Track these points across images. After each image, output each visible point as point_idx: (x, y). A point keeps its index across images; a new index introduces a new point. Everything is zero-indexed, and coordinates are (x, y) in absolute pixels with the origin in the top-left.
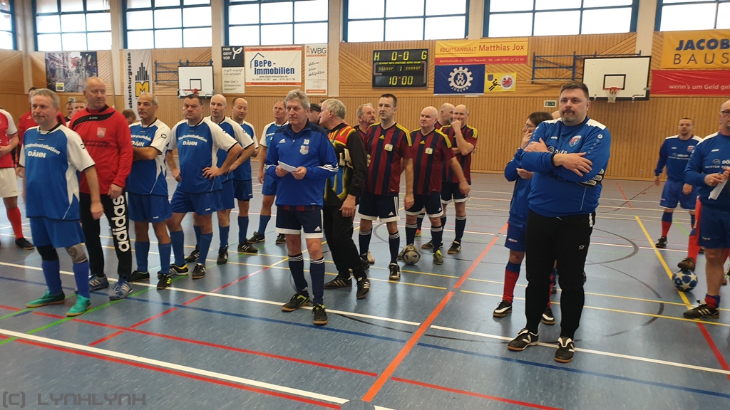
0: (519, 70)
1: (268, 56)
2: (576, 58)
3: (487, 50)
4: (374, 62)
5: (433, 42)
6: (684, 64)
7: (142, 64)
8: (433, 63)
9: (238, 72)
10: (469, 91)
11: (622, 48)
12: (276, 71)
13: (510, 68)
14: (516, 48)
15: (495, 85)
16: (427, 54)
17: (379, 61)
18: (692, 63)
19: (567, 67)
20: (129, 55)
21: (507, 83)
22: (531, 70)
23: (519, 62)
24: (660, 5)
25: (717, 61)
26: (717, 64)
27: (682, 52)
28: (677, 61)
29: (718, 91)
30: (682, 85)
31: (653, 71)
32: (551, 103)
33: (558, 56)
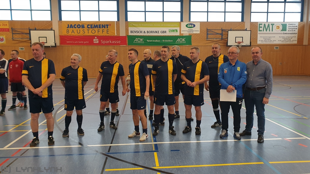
6: (70, 34)
14: (3, 25)
18: (73, 33)
19: (26, 34)
21: (2, 40)
22: (12, 34)
24: (60, 11)
25: (81, 32)
26: (81, 34)
27: (69, 29)
28: (68, 32)
29: (83, 44)
30: (71, 41)
31: (60, 36)
32: (22, 49)
33: (22, 29)
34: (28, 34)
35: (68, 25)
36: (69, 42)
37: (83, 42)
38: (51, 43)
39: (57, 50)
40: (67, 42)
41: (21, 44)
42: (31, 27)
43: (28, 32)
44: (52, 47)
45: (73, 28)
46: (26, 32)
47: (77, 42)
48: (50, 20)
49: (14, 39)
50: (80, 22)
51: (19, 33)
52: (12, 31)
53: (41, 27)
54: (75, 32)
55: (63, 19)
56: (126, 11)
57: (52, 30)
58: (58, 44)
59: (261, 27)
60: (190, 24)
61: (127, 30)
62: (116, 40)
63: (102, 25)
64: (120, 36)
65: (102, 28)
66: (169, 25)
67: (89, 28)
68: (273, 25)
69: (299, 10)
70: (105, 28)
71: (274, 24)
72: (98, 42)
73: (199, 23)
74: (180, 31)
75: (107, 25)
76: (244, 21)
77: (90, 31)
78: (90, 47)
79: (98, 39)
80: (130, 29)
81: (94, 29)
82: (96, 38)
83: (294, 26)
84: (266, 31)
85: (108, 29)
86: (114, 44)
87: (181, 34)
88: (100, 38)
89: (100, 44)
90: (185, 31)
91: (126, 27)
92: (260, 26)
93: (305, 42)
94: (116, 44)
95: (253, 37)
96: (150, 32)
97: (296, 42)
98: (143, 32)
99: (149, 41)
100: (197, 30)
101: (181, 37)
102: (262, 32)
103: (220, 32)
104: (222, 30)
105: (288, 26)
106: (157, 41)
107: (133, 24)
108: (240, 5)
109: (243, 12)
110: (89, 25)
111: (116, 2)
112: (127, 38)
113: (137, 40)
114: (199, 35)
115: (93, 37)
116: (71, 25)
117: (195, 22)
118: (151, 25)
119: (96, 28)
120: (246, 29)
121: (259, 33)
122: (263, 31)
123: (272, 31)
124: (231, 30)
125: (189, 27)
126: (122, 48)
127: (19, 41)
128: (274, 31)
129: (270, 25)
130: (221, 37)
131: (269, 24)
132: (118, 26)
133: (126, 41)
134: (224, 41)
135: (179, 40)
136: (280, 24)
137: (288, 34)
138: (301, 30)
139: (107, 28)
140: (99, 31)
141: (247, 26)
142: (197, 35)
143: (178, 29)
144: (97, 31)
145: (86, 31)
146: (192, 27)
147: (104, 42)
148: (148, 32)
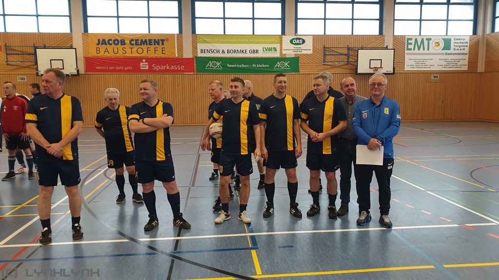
6: (102, 54)
11: (64, 42)
18: (106, 53)
19: (29, 55)
22: (5, 55)
24: (85, 17)
25: (120, 52)
26: (120, 54)
27: (100, 46)
28: (98, 52)
29: (123, 71)
30: (103, 66)
31: (85, 57)
32: (22, 79)
33: (23, 46)
34: (32, 54)
35: (99, 40)
36: (100, 68)
37: (122, 68)
38: (70, 69)
39: (81, 82)
40: (97, 68)
41: (21, 71)
42: (37, 44)
43: (32, 51)
44: (72, 75)
45: (106, 44)
46: (29, 51)
47: (113, 68)
48: (68, 31)
49: (9, 63)
50: (119, 35)
51: (17, 53)
52: (6, 49)
53: (53, 43)
54: (111, 52)
55: (90, 31)
56: (194, 18)
57: (71, 48)
58: (82, 71)
59: (411, 44)
60: (297, 39)
61: (195, 48)
62: (177, 65)
63: (155, 40)
64: (184, 57)
65: (155, 44)
66: (263, 40)
67: (133, 45)
68: (429, 40)
69: (471, 16)
70: (159, 44)
71: (431, 39)
72: (147, 68)
73: (312, 37)
74: (281, 50)
75: (163, 41)
76: (384, 33)
77: (134, 50)
78: (134, 76)
79: (147, 64)
80: (200, 46)
81: (141, 46)
82: (144, 60)
83: (462, 41)
84: (419, 49)
85: (163, 46)
86: (174, 71)
87: (282, 55)
88: (150, 61)
89: (150, 70)
90: (289, 50)
91: (194, 44)
92: (410, 41)
93: (481, 68)
94: (178, 71)
95: (398, 60)
96: (232, 52)
97: (466, 68)
98: (221, 51)
99: (230, 66)
100: (307, 48)
101: (283, 59)
102: (412, 51)
103: (345, 51)
104: (348, 49)
105: (452, 42)
106: (243, 66)
107: (205, 39)
108: (377, 7)
109: (381, 20)
110: (133, 40)
111: (177, 2)
112: (195, 62)
113: (210, 64)
114: (311, 56)
115: (140, 60)
116: (104, 40)
117: (305, 35)
118: (234, 40)
119: (144, 45)
120: (387, 47)
121: (407, 54)
122: (414, 50)
123: (428, 50)
124: (362, 49)
125: (295, 44)
126: (187, 78)
127: (18, 65)
128: (431, 50)
129: (425, 40)
130: (346, 60)
131: (423, 39)
132: (181, 42)
133: (193, 66)
134: (351, 66)
135: (279, 65)
136: (440, 38)
137: (454, 54)
138: (474, 48)
139: (163, 44)
140: (149, 49)
141: (389, 42)
142: (309, 57)
143: (278, 46)
144: (145, 50)
145: (128, 50)
146: (299, 44)
147: (157, 68)
148: (228, 51)
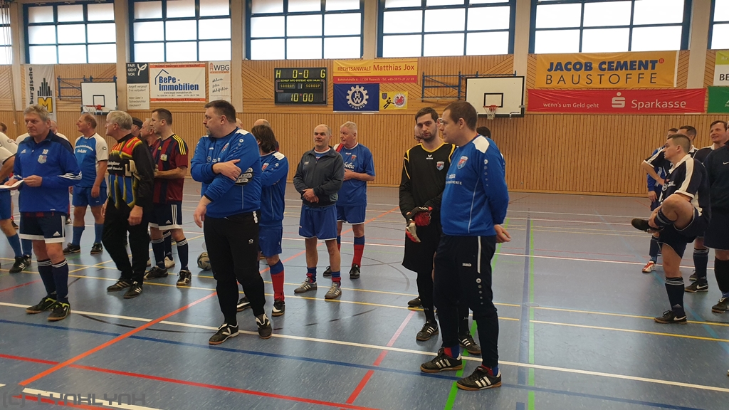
0: (410, 89)
1: (172, 72)
2: (460, 77)
3: (381, 69)
4: (276, 79)
5: (331, 61)
6: (555, 85)
7: (44, 79)
8: (332, 81)
9: (143, 89)
10: (366, 108)
11: (500, 68)
12: (180, 87)
13: (402, 87)
14: (406, 68)
15: (389, 103)
16: (325, 73)
17: (281, 79)
18: (561, 83)
19: (453, 87)
20: (31, 69)
21: (400, 101)
22: (421, 88)
23: (410, 81)
24: (533, 30)
25: (582, 81)
26: (583, 84)
27: (552, 73)
28: (549, 81)
29: (584, 110)
30: (553, 102)
31: (529, 90)
33: (444, 76)
34: (456, 87)
36: (549, 105)
37: (583, 106)
40: (545, 105)
42: (464, 71)
43: (455, 81)
44: (513, 116)
45: (562, 70)
46: (452, 82)
47: (569, 105)
51: (437, 85)
52: (423, 81)
54: (567, 81)
57: (515, 76)
61: (709, 73)
62: (674, 100)
64: (688, 88)
72: (623, 105)
75: (654, 62)
77: (606, 78)
78: (601, 119)
79: (624, 99)
80: (719, 69)
81: (616, 72)
88: (629, 94)
91: (708, 66)
94: (674, 110)
112: (707, 94)
116: (559, 64)
119: (621, 69)
132: (685, 63)
133: (703, 101)
139: (653, 68)
144: (623, 78)
145: (596, 79)
147: (639, 105)
